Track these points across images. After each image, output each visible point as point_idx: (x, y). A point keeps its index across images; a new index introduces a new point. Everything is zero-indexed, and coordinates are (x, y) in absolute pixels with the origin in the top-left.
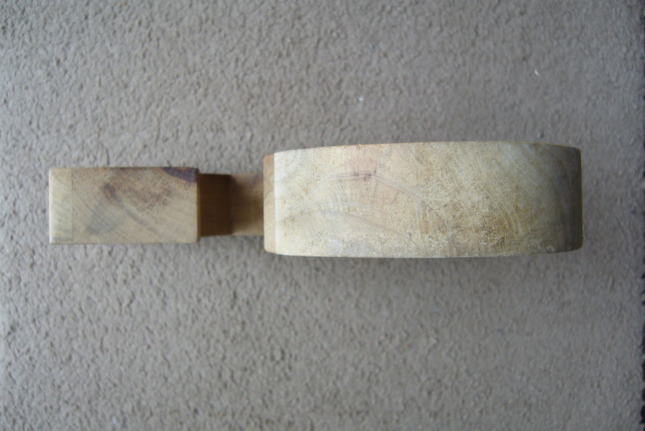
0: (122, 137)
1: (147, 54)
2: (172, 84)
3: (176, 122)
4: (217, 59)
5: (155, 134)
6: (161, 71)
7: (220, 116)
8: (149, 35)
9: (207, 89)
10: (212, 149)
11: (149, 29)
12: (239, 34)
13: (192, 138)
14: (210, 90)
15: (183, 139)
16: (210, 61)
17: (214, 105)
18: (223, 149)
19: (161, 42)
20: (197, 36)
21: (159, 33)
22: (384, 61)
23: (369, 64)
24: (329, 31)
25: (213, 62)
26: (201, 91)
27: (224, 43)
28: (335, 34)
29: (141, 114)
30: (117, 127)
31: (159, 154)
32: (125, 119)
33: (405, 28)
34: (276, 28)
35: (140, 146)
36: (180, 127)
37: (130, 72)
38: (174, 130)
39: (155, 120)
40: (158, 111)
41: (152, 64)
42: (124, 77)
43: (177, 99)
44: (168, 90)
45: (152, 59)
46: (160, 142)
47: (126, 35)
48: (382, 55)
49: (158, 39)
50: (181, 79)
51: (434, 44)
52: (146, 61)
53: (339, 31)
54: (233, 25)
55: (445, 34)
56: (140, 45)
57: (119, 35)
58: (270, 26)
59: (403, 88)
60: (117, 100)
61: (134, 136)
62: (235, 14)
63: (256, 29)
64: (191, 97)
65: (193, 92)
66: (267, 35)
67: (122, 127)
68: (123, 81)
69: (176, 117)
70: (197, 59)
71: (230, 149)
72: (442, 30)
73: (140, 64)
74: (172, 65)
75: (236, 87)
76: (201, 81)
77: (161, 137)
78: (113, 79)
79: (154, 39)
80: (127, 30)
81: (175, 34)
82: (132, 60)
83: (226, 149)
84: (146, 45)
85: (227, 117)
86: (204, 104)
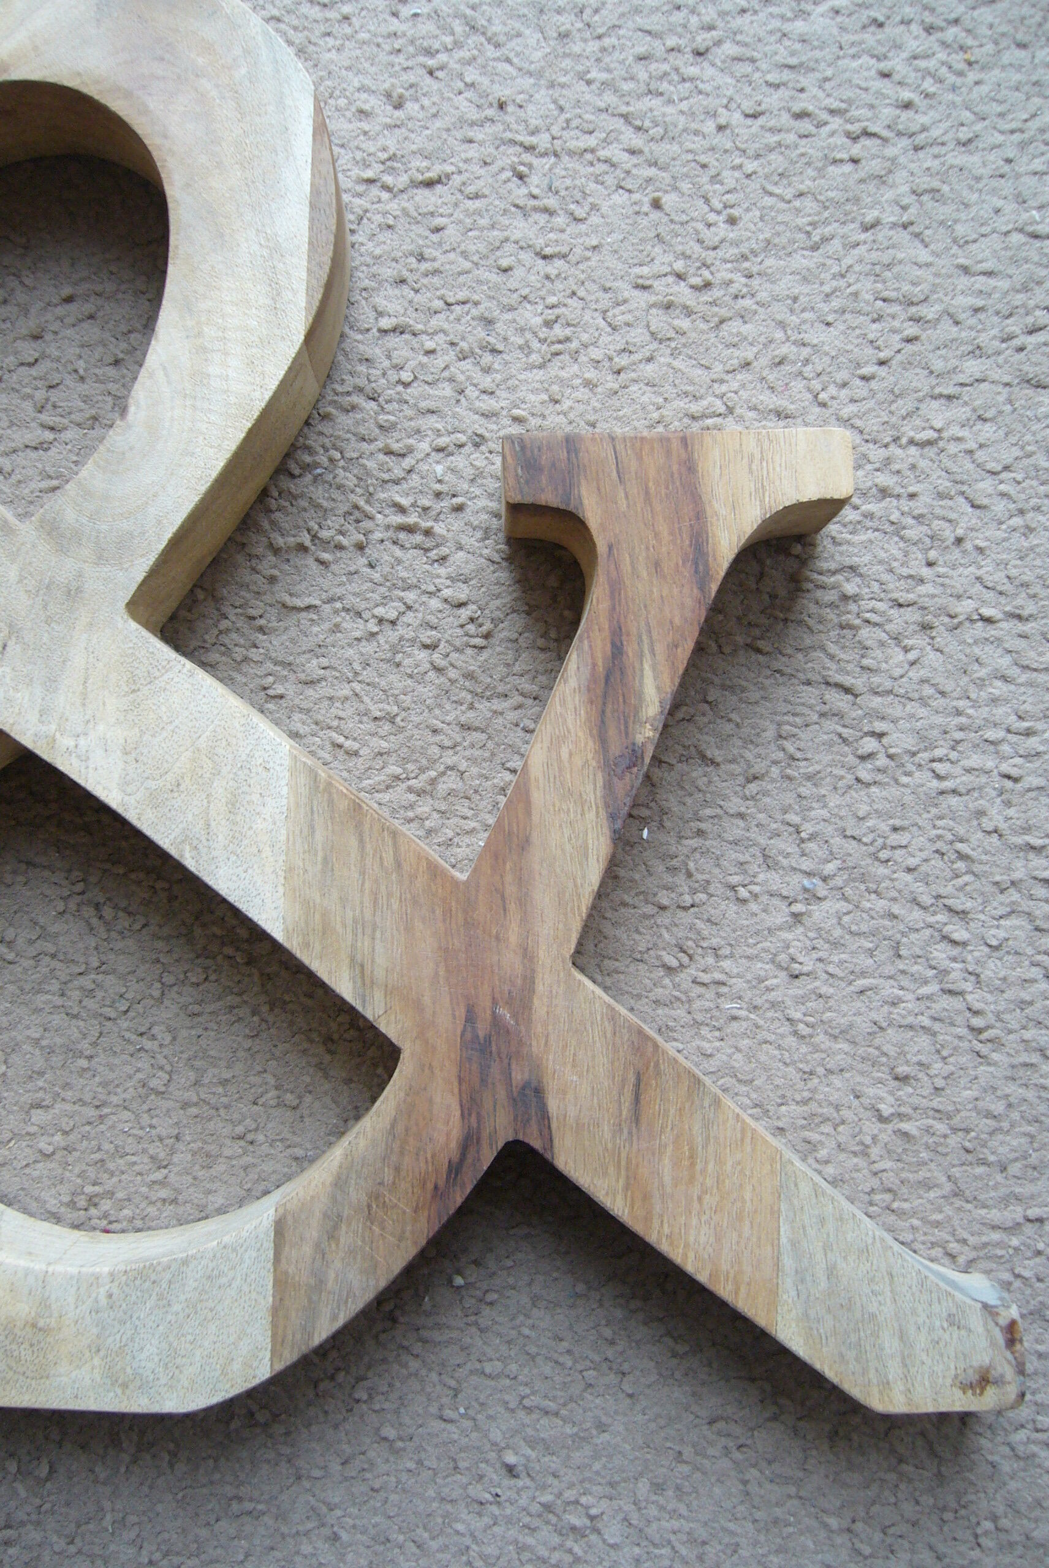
0: (532, 37)
1: (806, 126)
2: (707, 201)
3: (580, 212)
4: (784, 350)
5: (542, 141)
6: (750, 166)
7: (596, 353)
8: (866, 134)
9: (688, 312)
10: (489, 322)
11: (885, 133)
12: (872, 425)
13: (526, 257)
14: (684, 323)
15: (521, 228)
16: (782, 325)
17: (638, 335)
18: (487, 358)
19: (848, 168)
20: (866, 287)
21: (874, 166)
22: (780, 915)
23: (768, 861)
24: (879, 726)
25: (779, 335)
26: (682, 293)
27: (842, 376)
28: (869, 745)
29: (609, 98)
30: (566, 21)
31: (472, 152)
32: (593, 46)
33: (889, 990)
34: (894, 548)
35: (501, 91)
36: (560, 220)
37: (747, 68)
38: (551, 202)
39: (591, 141)
40: (614, 152)
41: (773, 139)
42: (729, 48)
43: (655, 215)
44: (685, 186)
45: (791, 138)
46: (510, 156)
47: (865, 59)
48: (798, 908)
49: (855, 161)
50: (722, 230)
51: (836, 1089)
52: (785, 119)
53: (882, 761)
54: (903, 406)
55: (871, 1127)
56: (835, 105)
57: (870, 38)
58: (897, 528)
59: (684, 977)
60: (654, 22)
61: (538, 74)
62: (938, 415)
63: (884, 479)
64: (663, 261)
65: (679, 266)
66: (870, 516)
67: (564, 36)
68: (718, 43)
69: (594, 207)
70: (786, 285)
71: (487, 382)
72: (882, 1119)
73: (773, 100)
74: (768, 201)
75: (695, 408)
76: (716, 293)
77: (527, 157)
78: (723, 14)
79: (856, 150)
80: (884, 66)
81: (870, 216)
82: (786, 75)
83: (487, 370)
84: (836, 123)
85: (591, 374)
86: (641, 299)
